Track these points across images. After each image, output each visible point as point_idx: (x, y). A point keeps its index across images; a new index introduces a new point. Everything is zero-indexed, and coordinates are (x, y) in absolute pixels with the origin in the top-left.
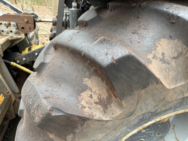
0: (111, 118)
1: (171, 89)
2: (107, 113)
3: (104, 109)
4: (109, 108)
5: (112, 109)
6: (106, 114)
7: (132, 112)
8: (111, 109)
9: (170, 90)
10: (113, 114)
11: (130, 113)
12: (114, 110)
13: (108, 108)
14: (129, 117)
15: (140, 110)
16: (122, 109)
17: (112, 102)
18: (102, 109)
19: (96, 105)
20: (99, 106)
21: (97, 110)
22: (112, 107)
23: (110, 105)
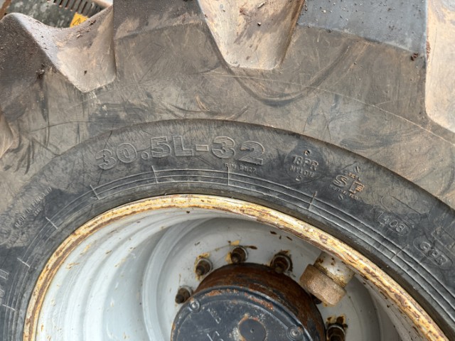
0: (236, 63)
1: (432, 123)
2: (239, 46)
3: (242, 33)
4: (255, 39)
5: (257, 47)
6: (235, 46)
7: (288, 98)
8: (255, 43)
9: (425, 121)
10: (248, 58)
11: (282, 96)
12: (259, 52)
13: (253, 37)
14: (268, 108)
15: (309, 112)
16: (276, 63)
17: (275, 31)
18: (240, 29)
19: (239, 13)
20: (241, 19)
21: (228, 24)
22: (263, 41)
23: (264, 34)
